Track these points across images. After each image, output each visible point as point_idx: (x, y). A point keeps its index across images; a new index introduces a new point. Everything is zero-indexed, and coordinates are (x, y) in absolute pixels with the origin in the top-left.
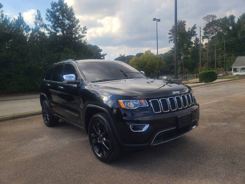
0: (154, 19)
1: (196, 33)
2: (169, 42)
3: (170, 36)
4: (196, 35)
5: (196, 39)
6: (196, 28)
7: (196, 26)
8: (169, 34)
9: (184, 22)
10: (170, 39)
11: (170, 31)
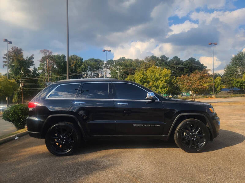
0: (6, 40)
1: (34, 63)
2: (4, 67)
3: (5, 60)
4: (34, 64)
5: (35, 68)
6: (34, 58)
7: (34, 56)
8: (4, 58)
9: (21, 50)
10: (4, 63)
11: (5, 55)
